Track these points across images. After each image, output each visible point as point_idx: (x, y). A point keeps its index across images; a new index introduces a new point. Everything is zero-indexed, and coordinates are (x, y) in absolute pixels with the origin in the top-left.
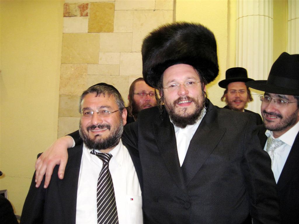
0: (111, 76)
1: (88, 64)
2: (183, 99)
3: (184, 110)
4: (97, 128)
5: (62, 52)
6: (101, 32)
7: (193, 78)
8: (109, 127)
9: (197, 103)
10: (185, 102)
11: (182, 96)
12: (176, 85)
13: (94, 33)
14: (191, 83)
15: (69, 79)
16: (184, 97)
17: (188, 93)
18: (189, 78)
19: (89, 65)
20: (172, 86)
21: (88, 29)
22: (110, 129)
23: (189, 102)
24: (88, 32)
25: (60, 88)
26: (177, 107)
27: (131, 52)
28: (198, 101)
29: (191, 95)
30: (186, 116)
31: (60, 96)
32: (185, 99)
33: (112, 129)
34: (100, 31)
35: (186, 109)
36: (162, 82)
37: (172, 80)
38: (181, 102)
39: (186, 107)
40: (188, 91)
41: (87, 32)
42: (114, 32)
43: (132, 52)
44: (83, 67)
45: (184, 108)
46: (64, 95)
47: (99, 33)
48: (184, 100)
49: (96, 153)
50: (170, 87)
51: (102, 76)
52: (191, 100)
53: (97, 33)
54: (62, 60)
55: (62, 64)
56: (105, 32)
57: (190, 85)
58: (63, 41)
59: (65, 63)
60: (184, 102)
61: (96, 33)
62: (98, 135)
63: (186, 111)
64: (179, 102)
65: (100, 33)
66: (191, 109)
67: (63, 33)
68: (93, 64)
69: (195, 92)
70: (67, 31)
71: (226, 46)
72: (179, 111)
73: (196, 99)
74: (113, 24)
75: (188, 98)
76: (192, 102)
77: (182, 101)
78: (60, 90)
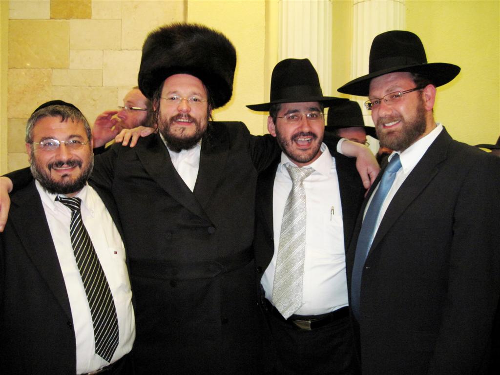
0: (90, 88)
1: (52, 68)
2: (183, 116)
3: (181, 130)
4: (65, 165)
5: (9, 50)
6: (71, 17)
7: (199, 94)
8: (79, 164)
9: (198, 125)
10: (185, 120)
11: (182, 113)
12: (177, 99)
13: (60, 19)
14: (196, 100)
15: (23, 93)
16: (184, 114)
17: (190, 111)
18: (195, 94)
19: (54, 70)
20: (173, 99)
21: (51, 14)
22: (80, 166)
23: (188, 122)
24: (51, 18)
25: (8, 108)
26: (173, 124)
27: (119, 50)
28: (200, 124)
29: (192, 114)
30: (183, 137)
31: (9, 120)
32: (185, 116)
33: (83, 165)
34: (69, 17)
35: (184, 129)
36: (161, 91)
37: (174, 91)
38: (179, 120)
39: (184, 126)
40: (190, 108)
41: (49, 18)
42: (92, 18)
43: (121, 50)
44: (44, 74)
45: (183, 128)
46: (15, 118)
47: (68, 21)
48: (184, 118)
49: (61, 198)
50: (170, 99)
51: (76, 87)
52: (192, 120)
53: (65, 20)
54: (9, 62)
55: (9, 69)
56: (77, 18)
57: (194, 102)
58: (9, 32)
59: (14, 68)
60: (182, 120)
61: (63, 19)
62: (66, 175)
63: (184, 132)
64: (177, 119)
65: (69, 19)
66: (190, 131)
67: (10, 20)
68: (61, 68)
69: (198, 111)
70: (15, 15)
71: (264, 41)
72: (176, 131)
73: (198, 120)
74: (89, 5)
75: (189, 117)
76: (193, 123)
77: (180, 118)
78: (8, 111)
